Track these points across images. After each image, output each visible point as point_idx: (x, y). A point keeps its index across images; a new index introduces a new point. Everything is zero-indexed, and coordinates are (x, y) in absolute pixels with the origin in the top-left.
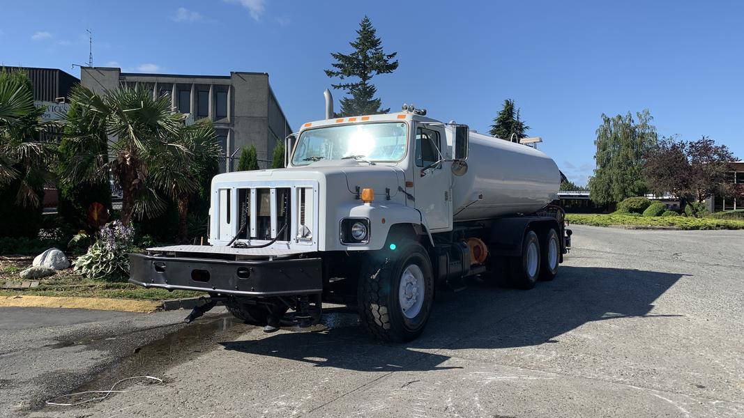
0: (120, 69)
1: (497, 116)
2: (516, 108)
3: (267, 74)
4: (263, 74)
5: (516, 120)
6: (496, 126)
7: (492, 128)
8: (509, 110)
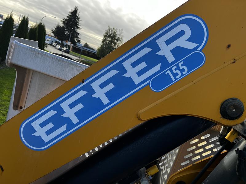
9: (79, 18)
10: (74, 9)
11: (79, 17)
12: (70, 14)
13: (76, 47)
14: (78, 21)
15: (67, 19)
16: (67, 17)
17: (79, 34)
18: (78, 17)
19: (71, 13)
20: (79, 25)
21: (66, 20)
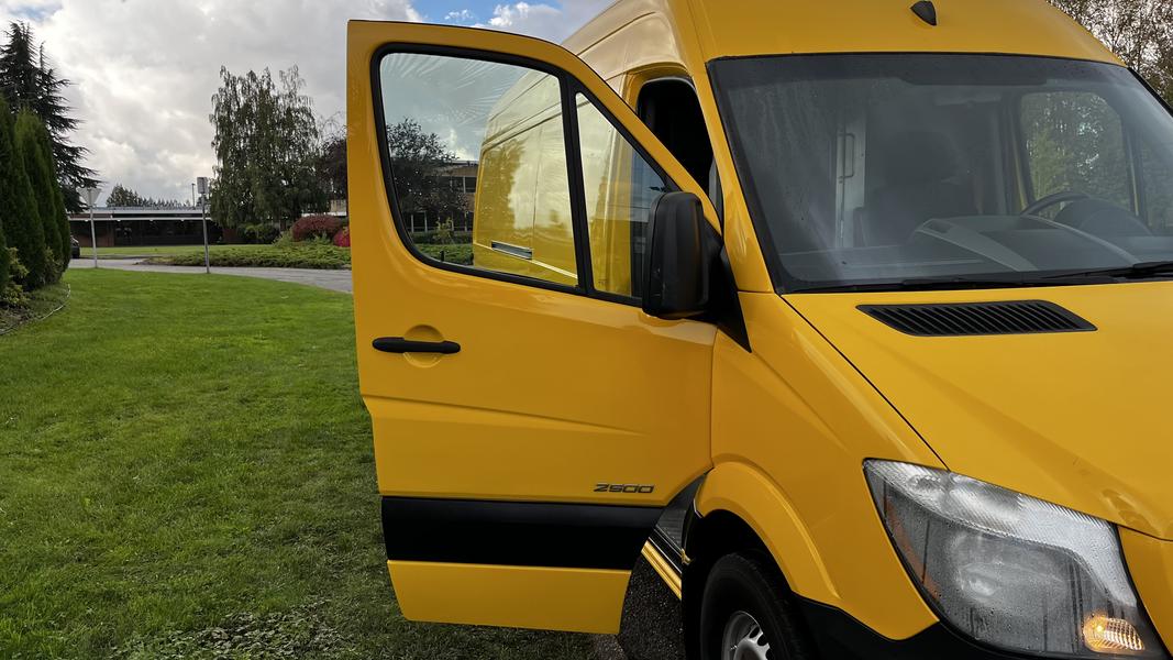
5: (38, 66)
8: (21, 44)
9: (47, 77)
10: (8, 41)
11: (47, 68)
13: (87, 220)
14: (49, 91)
17: (74, 151)
18: (41, 72)
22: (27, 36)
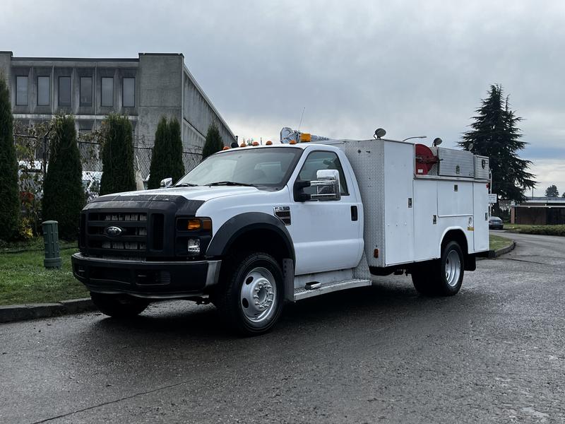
0: (11, 53)
1: (481, 105)
2: (504, 97)
3: (181, 54)
4: (177, 54)
5: (505, 110)
6: (480, 118)
7: (475, 121)
8: (496, 96)
9: (509, 116)
10: (488, 96)
11: (509, 111)
12: (481, 116)
13: (529, 207)
14: (511, 125)
15: (475, 132)
16: (475, 125)
17: (524, 163)
18: (505, 113)
19: (483, 110)
20: (516, 136)
21: (471, 135)
22: (500, 93)
